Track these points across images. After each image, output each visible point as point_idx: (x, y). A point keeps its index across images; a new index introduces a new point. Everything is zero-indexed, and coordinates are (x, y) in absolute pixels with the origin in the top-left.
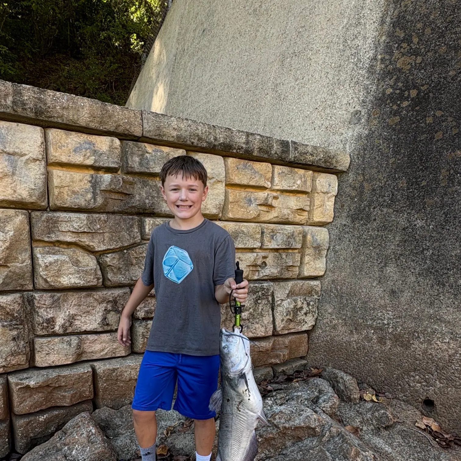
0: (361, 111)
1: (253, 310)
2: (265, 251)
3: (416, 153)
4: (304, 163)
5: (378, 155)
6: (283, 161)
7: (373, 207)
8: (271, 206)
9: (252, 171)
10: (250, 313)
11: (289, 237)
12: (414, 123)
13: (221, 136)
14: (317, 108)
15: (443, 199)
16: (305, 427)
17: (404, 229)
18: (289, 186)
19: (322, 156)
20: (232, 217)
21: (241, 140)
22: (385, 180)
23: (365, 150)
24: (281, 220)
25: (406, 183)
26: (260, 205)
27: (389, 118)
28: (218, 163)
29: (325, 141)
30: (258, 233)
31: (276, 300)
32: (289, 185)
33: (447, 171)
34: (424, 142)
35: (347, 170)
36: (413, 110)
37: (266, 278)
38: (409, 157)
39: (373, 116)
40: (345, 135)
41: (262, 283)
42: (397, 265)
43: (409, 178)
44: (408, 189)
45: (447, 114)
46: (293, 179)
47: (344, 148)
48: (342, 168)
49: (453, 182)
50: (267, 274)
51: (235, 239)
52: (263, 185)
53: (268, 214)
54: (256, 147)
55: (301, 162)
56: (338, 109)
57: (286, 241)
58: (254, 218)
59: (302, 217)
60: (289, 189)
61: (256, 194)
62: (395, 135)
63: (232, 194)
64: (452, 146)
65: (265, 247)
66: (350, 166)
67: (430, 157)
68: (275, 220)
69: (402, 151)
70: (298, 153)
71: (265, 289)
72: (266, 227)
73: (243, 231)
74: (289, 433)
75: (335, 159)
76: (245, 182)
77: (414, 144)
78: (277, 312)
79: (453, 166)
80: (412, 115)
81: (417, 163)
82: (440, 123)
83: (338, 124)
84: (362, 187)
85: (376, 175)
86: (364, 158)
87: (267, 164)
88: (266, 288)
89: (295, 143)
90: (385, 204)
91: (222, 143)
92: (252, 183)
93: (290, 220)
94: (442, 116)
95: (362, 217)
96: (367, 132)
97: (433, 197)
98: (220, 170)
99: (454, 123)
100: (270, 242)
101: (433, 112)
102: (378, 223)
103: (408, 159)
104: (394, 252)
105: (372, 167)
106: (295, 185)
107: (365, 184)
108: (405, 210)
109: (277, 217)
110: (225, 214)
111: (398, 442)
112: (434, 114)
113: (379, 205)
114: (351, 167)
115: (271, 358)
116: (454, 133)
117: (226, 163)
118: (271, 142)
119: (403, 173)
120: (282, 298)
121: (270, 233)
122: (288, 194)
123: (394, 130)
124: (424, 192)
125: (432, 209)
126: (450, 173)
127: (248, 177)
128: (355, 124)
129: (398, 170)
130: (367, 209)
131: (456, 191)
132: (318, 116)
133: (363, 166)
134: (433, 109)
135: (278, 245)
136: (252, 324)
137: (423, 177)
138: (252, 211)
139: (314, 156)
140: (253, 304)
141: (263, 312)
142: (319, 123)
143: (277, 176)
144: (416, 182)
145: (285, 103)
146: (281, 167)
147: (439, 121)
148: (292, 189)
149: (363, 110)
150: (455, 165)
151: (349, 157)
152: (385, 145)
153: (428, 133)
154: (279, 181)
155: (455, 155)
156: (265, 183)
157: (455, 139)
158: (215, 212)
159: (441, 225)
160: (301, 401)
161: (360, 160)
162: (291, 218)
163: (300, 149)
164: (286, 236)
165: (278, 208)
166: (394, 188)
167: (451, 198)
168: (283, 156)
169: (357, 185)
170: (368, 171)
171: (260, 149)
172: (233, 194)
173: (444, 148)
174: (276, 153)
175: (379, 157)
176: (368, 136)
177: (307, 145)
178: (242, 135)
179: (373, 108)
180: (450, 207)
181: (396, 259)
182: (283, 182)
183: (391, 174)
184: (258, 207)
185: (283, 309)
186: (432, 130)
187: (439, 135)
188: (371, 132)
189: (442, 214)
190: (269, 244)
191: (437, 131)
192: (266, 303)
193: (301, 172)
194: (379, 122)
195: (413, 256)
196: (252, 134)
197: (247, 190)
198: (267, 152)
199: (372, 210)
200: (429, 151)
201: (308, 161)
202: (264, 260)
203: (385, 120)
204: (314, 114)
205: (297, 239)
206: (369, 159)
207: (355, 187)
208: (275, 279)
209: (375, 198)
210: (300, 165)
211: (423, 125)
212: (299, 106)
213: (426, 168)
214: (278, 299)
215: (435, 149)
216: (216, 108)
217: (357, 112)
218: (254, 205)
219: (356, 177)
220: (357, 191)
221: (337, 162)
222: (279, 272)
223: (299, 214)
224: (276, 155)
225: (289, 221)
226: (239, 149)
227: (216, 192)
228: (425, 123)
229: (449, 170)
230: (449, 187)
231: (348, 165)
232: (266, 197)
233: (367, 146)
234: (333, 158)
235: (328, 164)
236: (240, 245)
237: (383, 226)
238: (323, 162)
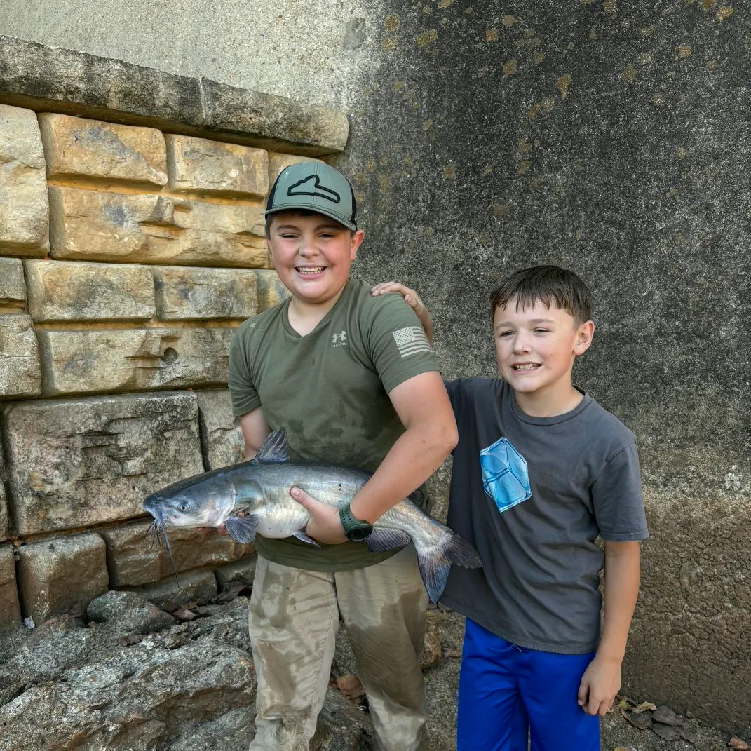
0: (364, 20)
1: (152, 453)
2: (168, 325)
3: (471, 107)
4: (240, 130)
5: (401, 114)
6: (190, 124)
7: (397, 225)
8: (172, 226)
9: (115, 146)
10: (147, 461)
11: (222, 294)
12: (464, 43)
13: (16, 60)
14: (281, 16)
15: (524, 201)
16: (218, 688)
17: (457, 267)
18: (213, 183)
19: (281, 115)
20: (77, 250)
21: (72, 72)
22: (417, 166)
23: (376, 103)
24: (203, 256)
25: (456, 172)
26: (145, 223)
27: (418, 33)
28: (21, 125)
29: (301, 88)
30: (147, 285)
31: (209, 430)
32: (211, 179)
33: (528, 142)
34: (484, 81)
35: (345, 148)
36: (461, 15)
37: (180, 383)
38: (459, 116)
39: (387, 31)
40: (337, 73)
41: (171, 395)
42: (448, 343)
43: (461, 161)
44: (460, 183)
45: (523, 22)
46: (221, 167)
47: (338, 101)
48: (331, 143)
49: (539, 164)
50: (180, 375)
51: (88, 298)
52: (144, 178)
53: (170, 244)
54: (113, 89)
55: (232, 128)
56: (321, 16)
57: (216, 302)
58: (135, 252)
59: (253, 251)
60: (212, 187)
61: (132, 198)
62: (431, 70)
63: (69, 197)
64: (536, 88)
65: (168, 317)
66: (349, 139)
67: (496, 114)
68: (189, 257)
69: (446, 104)
70: (221, 105)
71: (177, 406)
72: (166, 272)
73: (109, 282)
74: (185, 705)
75: (313, 124)
76: (99, 169)
77: (466, 87)
78: (216, 456)
79: (538, 131)
80: (460, 24)
81: (474, 128)
82: (511, 40)
83: (322, 49)
84: (375, 183)
85: (399, 157)
86: (375, 121)
87: (150, 130)
88: (179, 404)
89: (213, 84)
90: (420, 216)
91: (21, 77)
92: (117, 172)
93: (224, 256)
94: (515, 26)
95: (379, 247)
96: (378, 65)
97: (505, 199)
98: (29, 140)
99: (537, 41)
100: (180, 305)
101: (497, 19)
102: (408, 257)
103: (457, 121)
104: (440, 317)
105: (392, 141)
106: (226, 179)
107: (381, 178)
108: (456, 228)
109: (192, 250)
110: (60, 244)
111: (442, 697)
112: (500, 23)
113: (408, 220)
114: (353, 141)
115: (211, 553)
116: (537, 62)
117: (46, 126)
118: (151, 79)
119: (449, 152)
120: (224, 426)
121: (176, 284)
122: (216, 201)
123: (428, 57)
124: (489, 188)
125: (505, 224)
126: (533, 147)
127: (106, 159)
128: (355, 48)
129: (439, 144)
130: (387, 230)
131: (546, 184)
132: (285, 34)
133: (376, 139)
134: (496, 13)
135: (200, 312)
136: (154, 483)
137: (485, 156)
138: (129, 237)
139: (260, 115)
140: (152, 441)
141: (179, 458)
142: (285, 47)
143: (181, 159)
144: (474, 168)
145: (220, 6)
146: (189, 138)
147: (510, 37)
148: (220, 189)
149: (368, 19)
150: (542, 130)
151: (346, 119)
152: (413, 91)
153: (491, 64)
154: (187, 171)
155: (542, 108)
156: (151, 172)
157: (539, 73)
158: (27, 238)
159: (523, 254)
160: (227, 634)
161: (368, 126)
162: (227, 251)
163: (226, 97)
164: (216, 290)
165: (191, 230)
166: (434, 184)
167: (538, 199)
168: (187, 112)
169: (365, 179)
170: (384, 148)
171: (126, 95)
172: (73, 198)
173: (522, 95)
174: (167, 105)
175: (403, 119)
176: (379, 74)
177: (244, 91)
178: (74, 61)
179: (387, 13)
180: (536, 217)
181: (444, 332)
182: (197, 173)
183: (428, 155)
184: (142, 228)
185: (228, 448)
186: (497, 55)
187: (511, 67)
188: (386, 64)
189: (524, 233)
190: (176, 309)
191: (507, 58)
192: (184, 437)
193: (241, 151)
194: (400, 41)
195: (476, 322)
196: (100, 59)
197: (112, 189)
198: (144, 103)
199: (396, 230)
200: (494, 101)
201: (250, 125)
202: (170, 345)
203: (410, 37)
204: (275, 29)
205: (246, 297)
206: (386, 124)
207: (363, 185)
208: (202, 386)
209: (400, 205)
210: (235, 137)
211: (480, 46)
212: (247, 12)
213: (491, 138)
214: (215, 428)
215: (504, 96)
216: (89, 24)
217: (358, 23)
218: (129, 223)
219: (363, 162)
220: (366, 192)
221: (317, 130)
222: (208, 370)
223: (246, 243)
224: (169, 111)
225: (223, 260)
226: (71, 93)
227: (26, 191)
228: (485, 42)
229: (531, 141)
230: (533, 175)
231: (344, 137)
232: (155, 204)
233: (380, 95)
234: (309, 120)
235: (299, 134)
236: (103, 312)
237: (418, 263)
238: (284, 129)
